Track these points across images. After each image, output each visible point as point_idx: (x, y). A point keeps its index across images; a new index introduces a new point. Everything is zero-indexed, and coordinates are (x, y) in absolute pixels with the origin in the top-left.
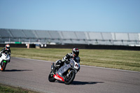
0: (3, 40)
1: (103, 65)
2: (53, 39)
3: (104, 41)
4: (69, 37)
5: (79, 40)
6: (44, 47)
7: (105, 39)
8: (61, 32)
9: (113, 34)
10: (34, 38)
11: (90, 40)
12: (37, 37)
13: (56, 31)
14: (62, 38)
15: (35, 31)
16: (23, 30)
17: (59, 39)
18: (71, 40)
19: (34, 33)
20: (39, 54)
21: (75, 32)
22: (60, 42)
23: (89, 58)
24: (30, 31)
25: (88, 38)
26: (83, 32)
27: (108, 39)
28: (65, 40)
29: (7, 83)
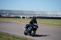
0: (10, 15)
1: (56, 26)
2: (32, 15)
3: (54, 15)
4: (39, 14)
5: (43, 15)
6: (28, 18)
7: (54, 14)
8: (35, 12)
9: (58, 12)
10: (23, 14)
11: (48, 15)
12: (25, 13)
13: (33, 11)
14: (36, 14)
15: (24, 11)
16: (18, 11)
17: (34, 15)
18: (39, 15)
19: (23, 12)
20: (27, 21)
21: (41, 12)
22: (35, 16)
23: (49, 23)
24: (22, 11)
25: (47, 14)
26: (45, 12)
27: (56, 14)
28: (37, 15)
29: (16, 35)
